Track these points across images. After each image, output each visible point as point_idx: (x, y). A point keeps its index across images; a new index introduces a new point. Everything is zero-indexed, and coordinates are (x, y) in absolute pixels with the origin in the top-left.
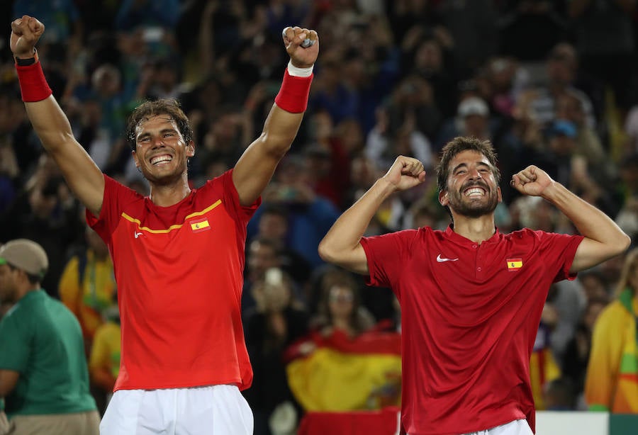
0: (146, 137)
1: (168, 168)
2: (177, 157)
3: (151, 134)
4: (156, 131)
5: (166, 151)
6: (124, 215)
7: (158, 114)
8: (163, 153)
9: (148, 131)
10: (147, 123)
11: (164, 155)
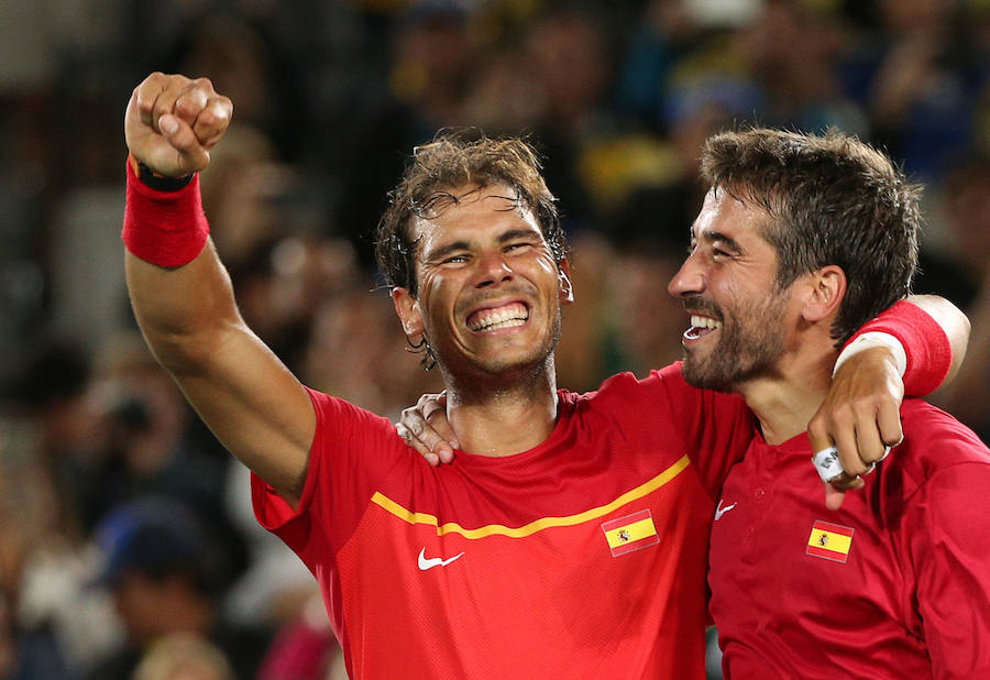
0: (456, 253)
1: (520, 340)
2: (544, 309)
3: (472, 246)
4: (484, 236)
5: (515, 290)
6: (378, 498)
7: (482, 184)
8: (505, 298)
9: (461, 234)
10: (454, 212)
11: (510, 303)
